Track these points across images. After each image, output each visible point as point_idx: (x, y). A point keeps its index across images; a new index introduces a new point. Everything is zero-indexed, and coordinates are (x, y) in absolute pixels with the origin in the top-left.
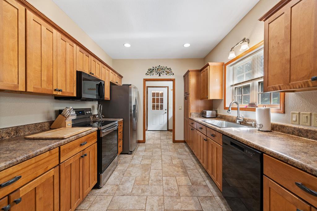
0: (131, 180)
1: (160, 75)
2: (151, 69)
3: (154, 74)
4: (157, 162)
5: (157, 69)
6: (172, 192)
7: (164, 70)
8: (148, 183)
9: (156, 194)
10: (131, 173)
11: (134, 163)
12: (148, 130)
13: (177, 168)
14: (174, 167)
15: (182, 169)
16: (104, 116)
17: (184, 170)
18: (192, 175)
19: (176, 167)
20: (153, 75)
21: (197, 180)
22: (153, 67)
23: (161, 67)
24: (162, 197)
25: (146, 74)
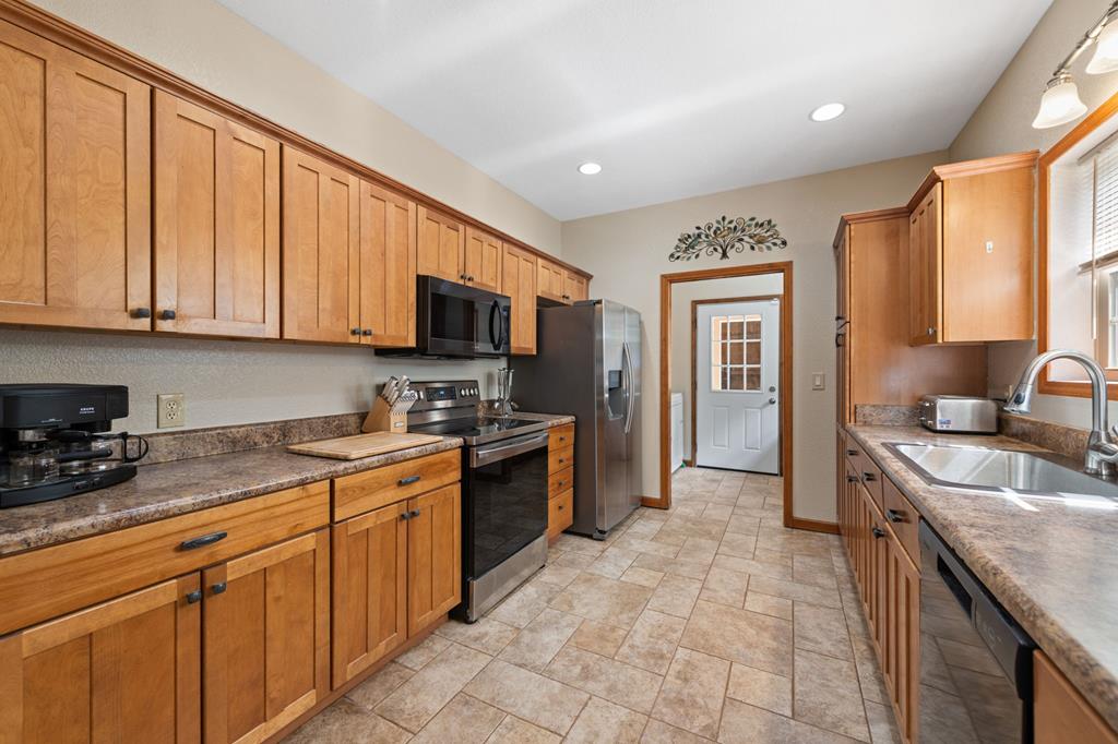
0: (565, 624)
1: (724, 255)
2: (689, 236)
3: (703, 253)
4: (682, 589)
5: (715, 232)
6: (687, 715)
7: (743, 230)
8: (613, 651)
9: (626, 699)
10: (575, 603)
11: (597, 572)
12: (698, 463)
13: (752, 632)
14: (742, 624)
15: (775, 638)
16: (516, 406)
17: (784, 648)
18: (814, 678)
19: (751, 624)
20: (697, 256)
21: (829, 706)
22: (698, 228)
23: (731, 222)
24: (643, 719)
25: (672, 256)
